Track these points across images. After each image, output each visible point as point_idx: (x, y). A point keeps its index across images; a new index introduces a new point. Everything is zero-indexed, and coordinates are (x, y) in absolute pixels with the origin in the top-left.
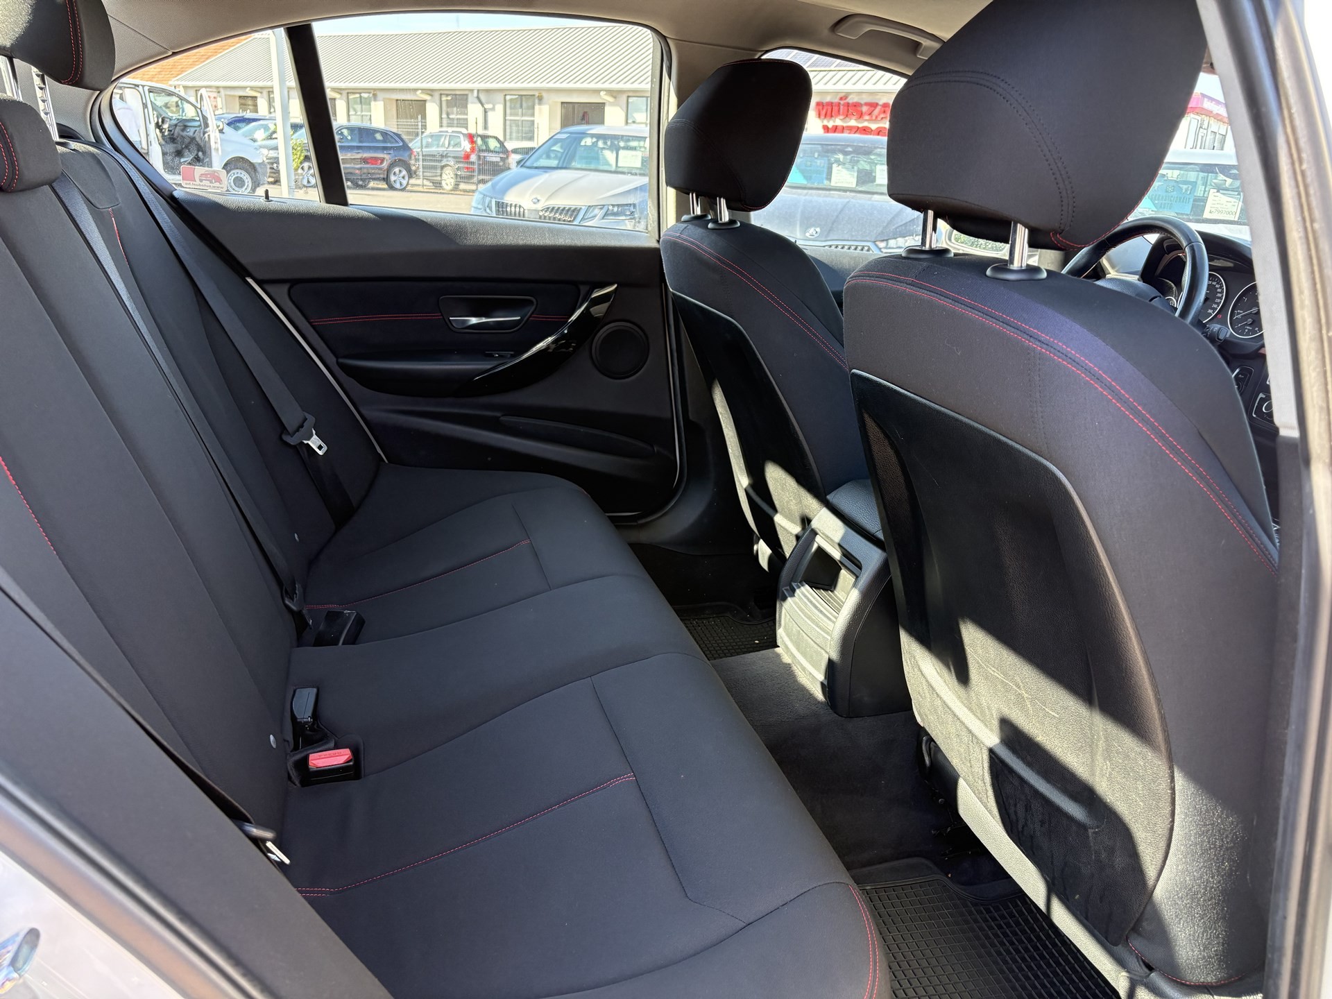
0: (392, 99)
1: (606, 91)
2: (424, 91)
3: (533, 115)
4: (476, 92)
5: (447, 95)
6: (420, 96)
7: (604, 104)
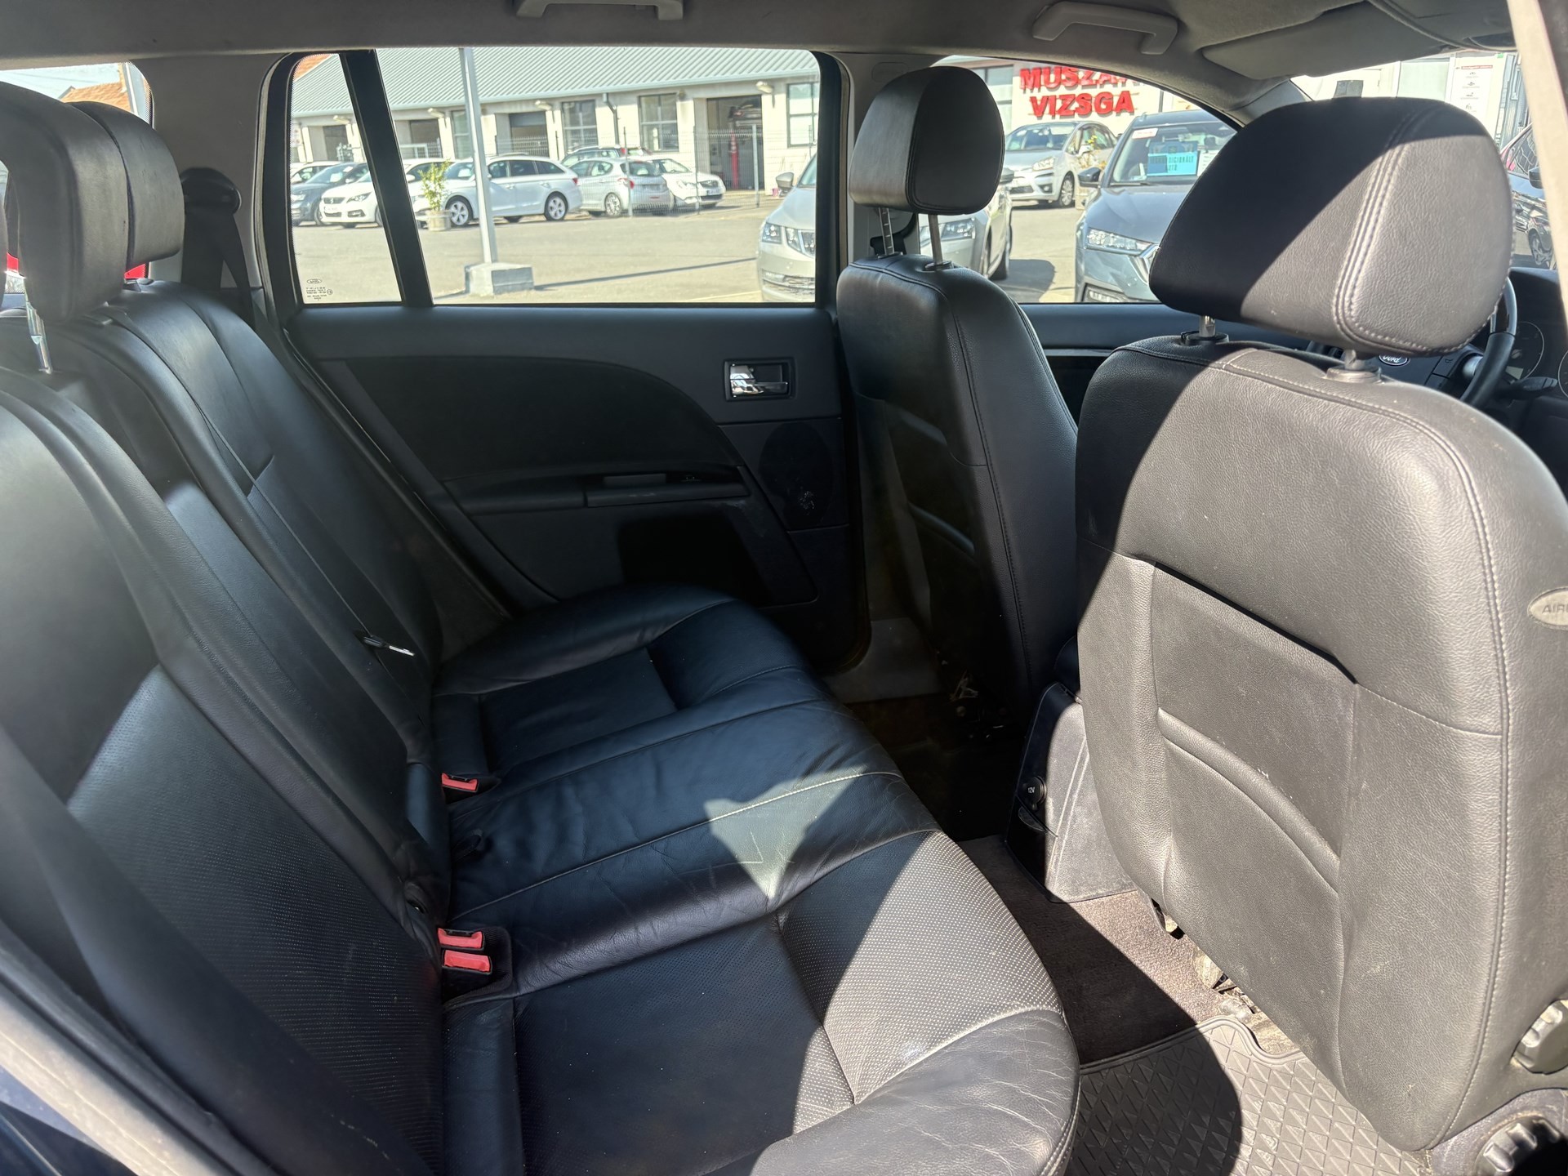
0: (504, 114)
1: (764, 80)
2: (544, 102)
3: (676, 118)
4: (605, 96)
5: (569, 103)
6: (539, 106)
7: (760, 96)
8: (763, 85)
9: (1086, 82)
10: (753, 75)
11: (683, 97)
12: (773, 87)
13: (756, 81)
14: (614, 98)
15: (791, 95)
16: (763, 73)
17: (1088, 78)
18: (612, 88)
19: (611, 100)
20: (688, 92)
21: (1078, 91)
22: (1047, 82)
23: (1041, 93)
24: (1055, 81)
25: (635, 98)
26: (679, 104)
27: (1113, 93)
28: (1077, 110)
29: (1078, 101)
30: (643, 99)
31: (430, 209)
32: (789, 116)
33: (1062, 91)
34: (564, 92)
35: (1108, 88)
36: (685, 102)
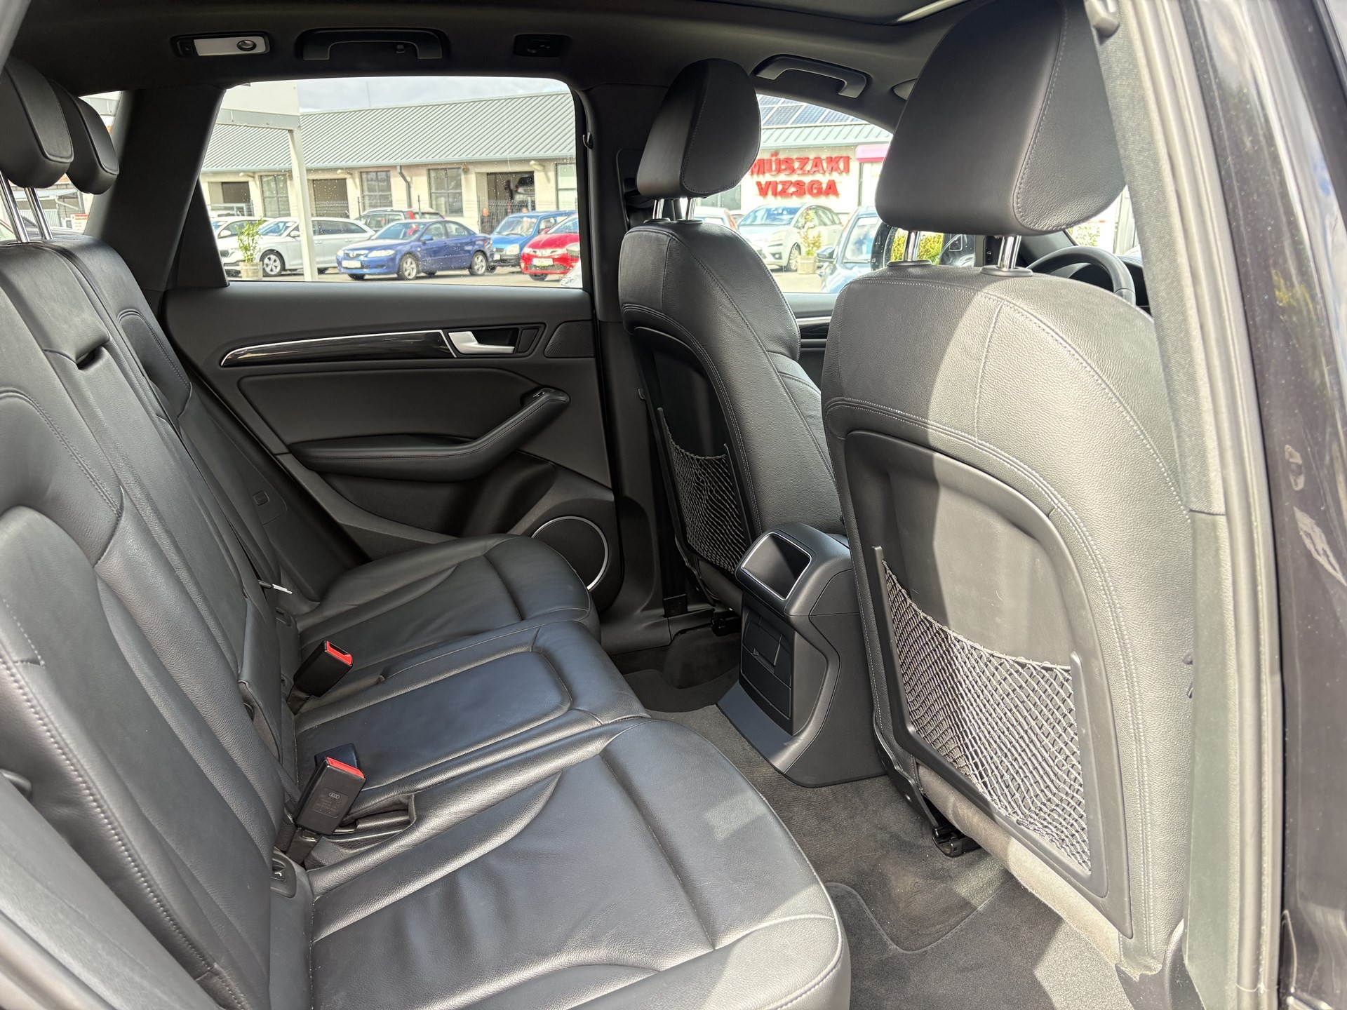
1: (536, 160)
2: (345, 171)
3: (461, 189)
4: (398, 168)
5: (367, 173)
6: (339, 175)
7: (532, 173)
8: (535, 164)
9: (800, 172)
10: (527, 155)
11: (466, 171)
12: (544, 166)
13: (527, 161)
14: (406, 169)
15: (559, 171)
16: (534, 154)
17: (801, 169)
18: (404, 161)
19: (403, 171)
20: (470, 167)
21: (794, 178)
22: (770, 170)
23: (765, 178)
24: (776, 169)
25: (424, 172)
26: (463, 177)
27: (821, 181)
28: (792, 194)
29: (794, 186)
30: (431, 171)
31: (244, 261)
32: (557, 190)
33: (782, 177)
34: (362, 163)
35: (818, 177)
36: (469, 176)
